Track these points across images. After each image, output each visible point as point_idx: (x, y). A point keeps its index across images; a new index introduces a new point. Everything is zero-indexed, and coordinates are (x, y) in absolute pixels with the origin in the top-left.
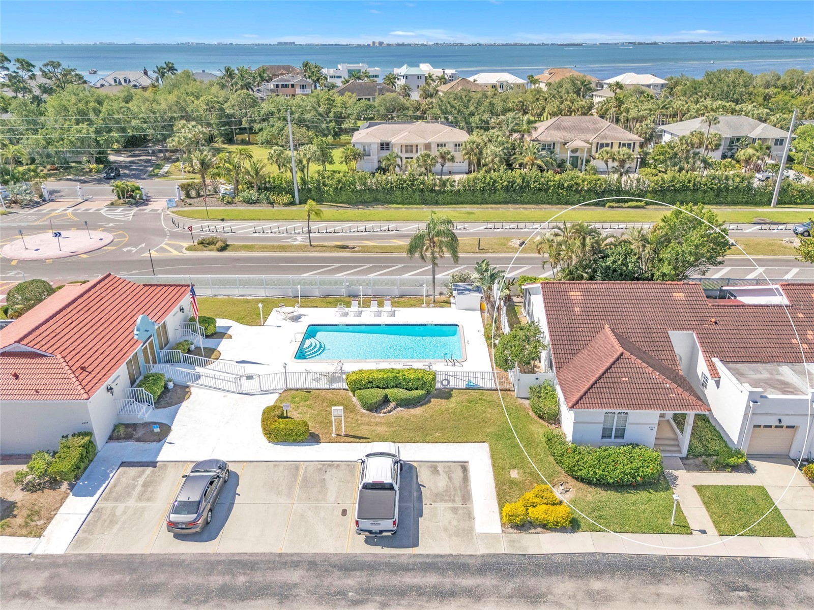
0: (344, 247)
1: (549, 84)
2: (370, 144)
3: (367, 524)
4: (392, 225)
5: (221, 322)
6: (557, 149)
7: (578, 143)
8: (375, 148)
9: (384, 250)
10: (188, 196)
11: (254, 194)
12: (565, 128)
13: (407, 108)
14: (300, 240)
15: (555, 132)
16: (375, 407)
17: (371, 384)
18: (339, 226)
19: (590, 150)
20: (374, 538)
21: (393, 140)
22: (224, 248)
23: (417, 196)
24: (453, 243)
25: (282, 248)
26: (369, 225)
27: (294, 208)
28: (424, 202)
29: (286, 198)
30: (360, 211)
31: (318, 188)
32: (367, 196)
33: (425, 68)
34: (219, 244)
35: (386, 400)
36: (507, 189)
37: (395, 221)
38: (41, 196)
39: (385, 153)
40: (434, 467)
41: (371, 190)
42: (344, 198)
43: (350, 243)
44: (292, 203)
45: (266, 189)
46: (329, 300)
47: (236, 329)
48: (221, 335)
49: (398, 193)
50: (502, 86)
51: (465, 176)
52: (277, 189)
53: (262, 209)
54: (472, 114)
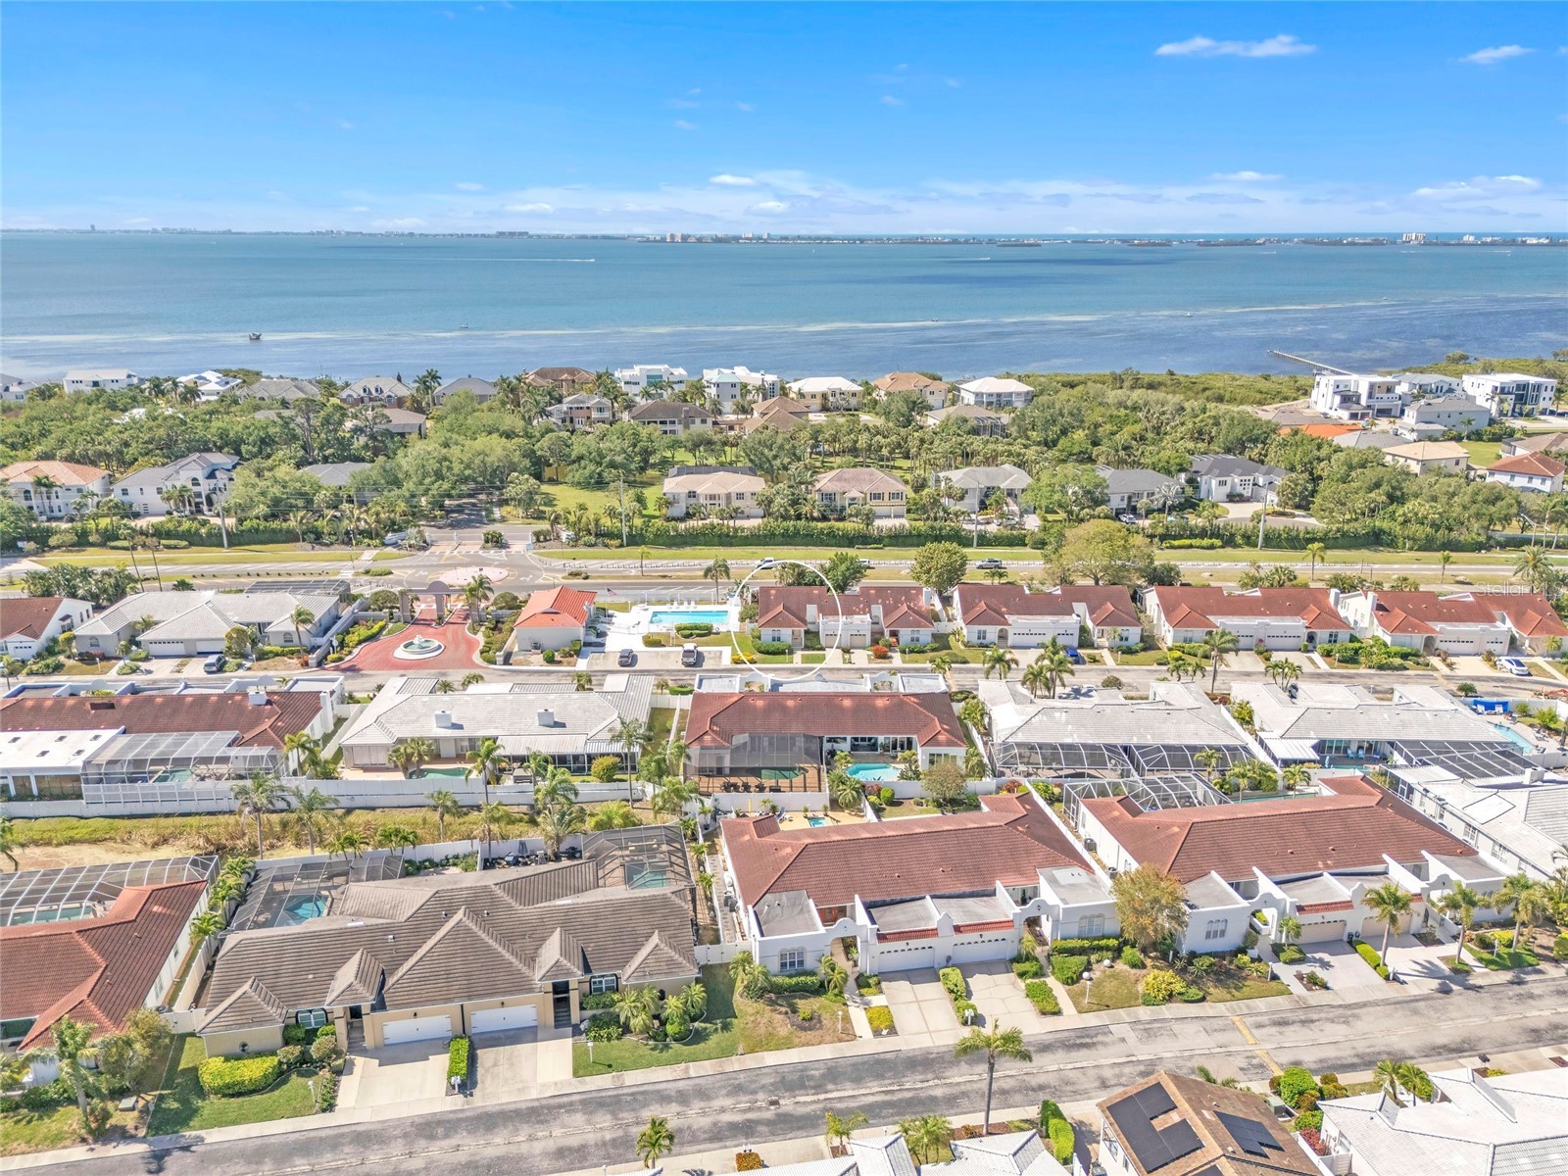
0: (664, 577)
1: (888, 394)
2: (679, 494)
3: (685, 660)
4: (697, 562)
5: (610, 612)
6: (838, 497)
7: (854, 493)
8: (683, 497)
9: (691, 578)
10: (538, 540)
11: (592, 539)
12: (845, 480)
13: (715, 443)
14: (634, 572)
15: (837, 483)
16: (687, 637)
17: (685, 629)
18: (660, 562)
19: (865, 499)
20: (688, 665)
21: (699, 491)
22: (587, 578)
23: (716, 540)
24: (727, 570)
25: (624, 577)
26: (681, 562)
27: (623, 549)
28: (722, 544)
29: (617, 542)
30: (673, 551)
31: (641, 535)
32: (677, 541)
33: (741, 373)
34: (583, 575)
35: (691, 635)
36: (783, 535)
37: (699, 558)
38: (425, 542)
39: (692, 501)
40: (710, 652)
41: (681, 536)
42: (661, 542)
43: (669, 574)
44: (621, 546)
45: (603, 535)
46: (660, 602)
47: (616, 613)
48: (611, 616)
49: (702, 538)
50: (834, 394)
51: (760, 521)
52: (610, 535)
53: (599, 550)
54: (775, 457)
